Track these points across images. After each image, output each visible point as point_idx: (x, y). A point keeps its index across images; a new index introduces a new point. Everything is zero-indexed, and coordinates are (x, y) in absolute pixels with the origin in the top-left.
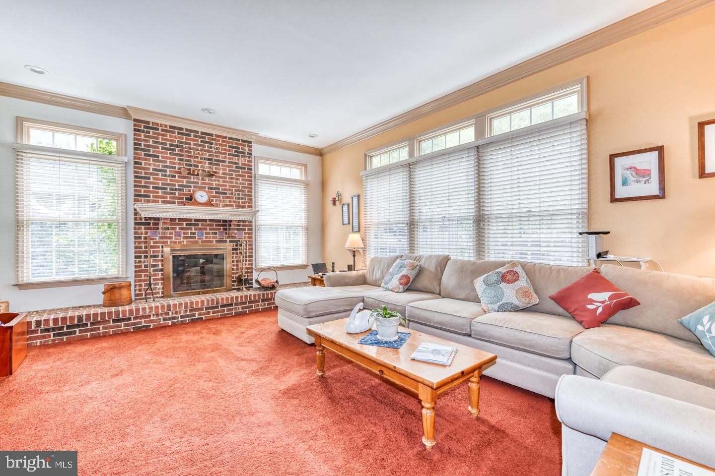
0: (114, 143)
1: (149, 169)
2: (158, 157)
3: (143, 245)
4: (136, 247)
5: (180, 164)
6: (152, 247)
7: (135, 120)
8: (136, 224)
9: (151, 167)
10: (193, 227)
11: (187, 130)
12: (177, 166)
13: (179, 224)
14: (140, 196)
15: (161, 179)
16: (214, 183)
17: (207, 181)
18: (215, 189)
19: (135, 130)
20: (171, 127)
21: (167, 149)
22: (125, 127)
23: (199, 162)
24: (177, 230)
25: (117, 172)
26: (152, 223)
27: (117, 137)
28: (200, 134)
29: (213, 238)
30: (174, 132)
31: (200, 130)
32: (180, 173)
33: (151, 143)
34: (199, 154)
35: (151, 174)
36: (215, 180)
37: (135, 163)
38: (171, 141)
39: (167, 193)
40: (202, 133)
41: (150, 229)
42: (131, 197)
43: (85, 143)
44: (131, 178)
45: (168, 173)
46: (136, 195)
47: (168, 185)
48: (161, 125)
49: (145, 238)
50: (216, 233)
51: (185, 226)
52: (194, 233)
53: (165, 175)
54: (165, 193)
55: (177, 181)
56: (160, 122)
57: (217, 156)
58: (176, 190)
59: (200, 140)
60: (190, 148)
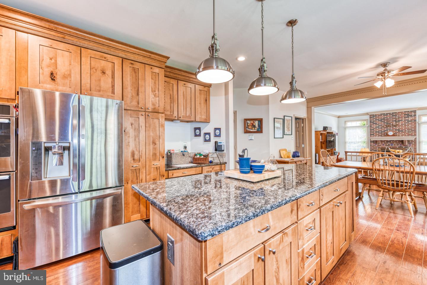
0: (365, 122)
1: (374, 127)
2: (377, 123)
3: (372, 148)
4: (370, 148)
5: (384, 124)
6: (375, 148)
7: (370, 115)
8: (370, 142)
9: (375, 127)
10: (389, 143)
11: (386, 114)
12: (383, 125)
13: (383, 142)
14: (372, 135)
15: (378, 129)
16: (397, 128)
17: (394, 128)
18: (398, 130)
19: (370, 118)
20: (381, 114)
21: (380, 121)
22: (368, 117)
23: (391, 122)
24: (383, 143)
25: (365, 129)
26: (376, 142)
27: (365, 120)
28: (391, 114)
29: (397, 146)
30: (382, 115)
31: (391, 112)
32: (383, 127)
33: (375, 120)
34: (391, 120)
35: (375, 128)
36: (398, 127)
37: (370, 126)
38: (381, 118)
39: (380, 133)
40: (392, 113)
41: (374, 143)
42: (369, 135)
43: (358, 124)
44: (369, 130)
45: (380, 127)
46: (370, 135)
47: (380, 131)
48: (378, 115)
49: (373, 146)
50: (398, 144)
51: (386, 142)
52: (390, 144)
53: (379, 128)
54: (379, 133)
55: (383, 129)
56: (377, 114)
57: (398, 119)
58: (383, 132)
59: (391, 115)
60: (388, 119)
